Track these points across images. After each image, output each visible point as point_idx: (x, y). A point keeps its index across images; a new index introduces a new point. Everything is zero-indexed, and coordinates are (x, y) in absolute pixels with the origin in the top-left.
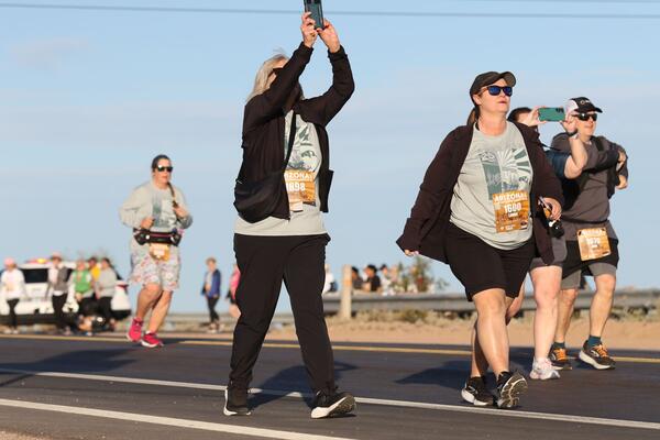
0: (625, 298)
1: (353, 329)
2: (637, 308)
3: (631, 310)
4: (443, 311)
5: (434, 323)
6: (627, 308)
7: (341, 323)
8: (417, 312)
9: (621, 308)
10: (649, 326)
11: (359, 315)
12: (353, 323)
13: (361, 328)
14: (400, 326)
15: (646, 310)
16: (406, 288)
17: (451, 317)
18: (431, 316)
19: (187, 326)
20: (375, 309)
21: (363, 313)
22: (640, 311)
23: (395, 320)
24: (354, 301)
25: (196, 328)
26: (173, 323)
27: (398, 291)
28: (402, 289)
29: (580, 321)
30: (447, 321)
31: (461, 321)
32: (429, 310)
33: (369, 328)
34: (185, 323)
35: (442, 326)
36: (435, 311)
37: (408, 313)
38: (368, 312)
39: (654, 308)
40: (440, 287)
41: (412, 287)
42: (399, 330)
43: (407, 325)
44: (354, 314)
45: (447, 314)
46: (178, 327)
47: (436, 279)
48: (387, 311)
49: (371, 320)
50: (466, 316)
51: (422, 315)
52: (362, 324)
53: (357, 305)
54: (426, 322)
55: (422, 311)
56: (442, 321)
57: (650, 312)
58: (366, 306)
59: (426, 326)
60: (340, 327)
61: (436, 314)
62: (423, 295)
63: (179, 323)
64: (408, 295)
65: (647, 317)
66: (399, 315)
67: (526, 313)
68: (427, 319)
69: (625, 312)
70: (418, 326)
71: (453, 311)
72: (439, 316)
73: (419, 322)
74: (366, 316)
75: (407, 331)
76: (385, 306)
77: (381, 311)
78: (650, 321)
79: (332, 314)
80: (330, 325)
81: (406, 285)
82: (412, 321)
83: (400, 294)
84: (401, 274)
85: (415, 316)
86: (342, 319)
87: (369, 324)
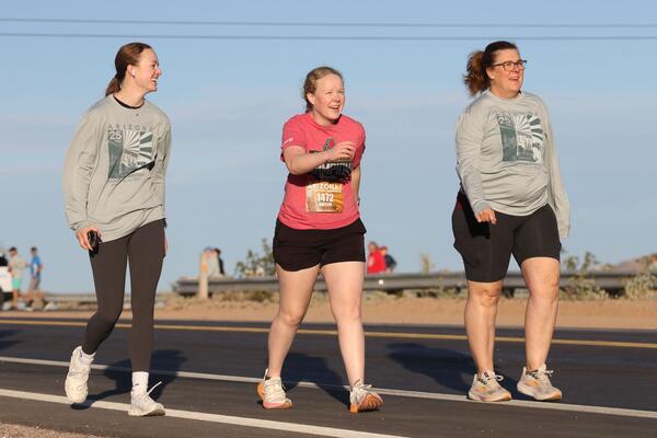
0: (441, 279)
1: (209, 307)
2: (450, 288)
3: (446, 289)
6: (442, 288)
7: (200, 303)
8: (264, 292)
9: (438, 288)
11: (214, 296)
12: (209, 303)
13: (216, 306)
14: (250, 305)
15: (458, 290)
16: (255, 272)
19: (68, 305)
20: (229, 289)
21: (218, 294)
22: (454, 290)
23: (246, 299)
24: (210, 284)
25: (75, 306)
26: (56, 303)
27: (248, 275)
28: (251, 272)
29: (401, 300)
33: (224, 306)
34: (66, 302)
37: (257, 293)
38: (222, 292)
41: (260, 270)
42: (249, 309)
43: (256, 304)
44: (210, 295)
46: (59, 306)
48: (238, 292)
49: (225, 299)
51: (268, 295)
52: (217, 303)
53: (213, 288)
54: (272, 301)
55: (269, 291)
58: (220, 288)
59: (272, 305)
60: (199, 306)
62: (269, 278)
63: (61, 302)
64: (257, 278)
65: (460, 295)
66: (249, 295)
69: (440, 291)
70: (265, 305)
73: (266, 301)
74: (221, 296)
75: (255, 309)
76: (237, 287)
77: (234, 292)
79: (192, 294)
80: (190, 304)
81: (255, 269)
82: (260, 300)
83: (250, 277)
84: (250, 260)
85: (263, 296)
86: (200, 299)
87: (224, 303)
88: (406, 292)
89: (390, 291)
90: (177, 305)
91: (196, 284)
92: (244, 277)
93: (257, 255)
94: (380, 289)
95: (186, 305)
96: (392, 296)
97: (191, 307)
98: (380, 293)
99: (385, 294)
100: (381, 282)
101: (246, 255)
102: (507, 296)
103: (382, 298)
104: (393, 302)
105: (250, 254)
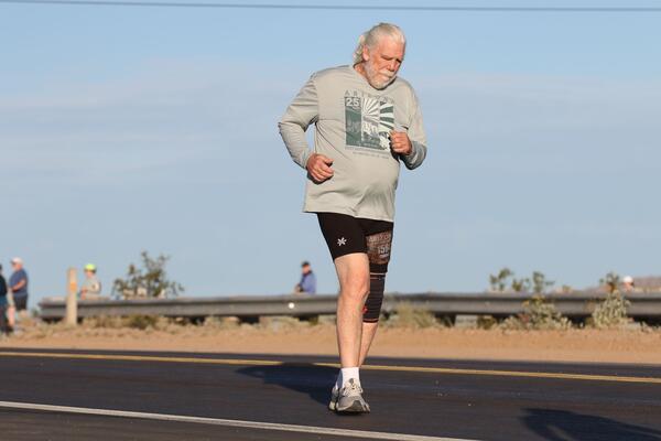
1: (79, 335)
4: (175, 317)
5: (165, 329)
7: (66, 330)
8: (147, 317)
10: (390, 332)
11: (85, 321)
12: (79, 330)
13: (88, 334)
14: (129, 333)
15: (387, 315)
16: (136, 292)
17: (183, 323)
18: (162, 322)
20: (103, 315)
21: (89, 319)
23: (125, 326)
24: (80, 306)
27: (128, 296)
28: (131, 293)
29: (317, 327)
30: (178, 327)
31: (193, 327)
32: (160, 315)
33: (97, 334)
35: (173, 333)
36: (166, 316)
37: (137, 318)
38: (95, 317)
39: (395, 313)
40: (174, 292)
41: (142, 291)
42: (128, 337)
43: (137, 331)
44: (80, 320)
45: (179, 319)
47: (171, 283)
48: (115, 317)
49: (98, 326)
50: (198, 321)
51: (152, 321)
52: (88, 330)
53: (83, 311)
54: (157, 329)
55: (152, 316)
56: (173, 327)
57: (392, 318)
58: (92, 312)
59: (156, 332)
60: (66, 334)
61: (166, 319)
62: (152, 299)
64: (138, 299)
65: (388, 322)
66: (127, 321)
67: (261, 319)
68: (158, 324)
70: (147, 333)
71: (185, 317)
72: (170, 322)
73: (149, 328)
74: (93, 322)
75: (136, 338)
76: (113, 311)
77: (109, 316)
78: (392, 326)
79: (57, 319)
80: (54, 331)
81: (135, 289)
82: (142, 327)
83: (129, 299)
84: (132, 277)
85: (145, 322)
86: (67, 326)
87: (96, 330)
88: (321, 318)
89: (303, 317)
90: (39, 333)
91: (63, 306)
92: (123, 298)
93: (140, 271)
94: (289, 315)
95: (50, 332)
96: (306, 323)
97: (56, 335)
98: (290, 319)
99: (296, 320)
100: (291, 306)
101: (128, 270)
102: (447, 325)
103: (292, 325)
104: (306, 330)
105: (132, 270)
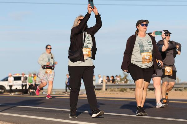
1: (106, 94)
3: (185, 88)
4: (132, 89)
5: (129, 92)
7: (103, 92)
8: (124, 89)
11: (108, 90)
12: (106, 92)
13: (108, 93)
18: (128, 90)
19: (59, 93)
20: (112, 88)
24: (106, 86)
25: (62, 93)
26: (55, 92)
33: (111, 93)
35: (131, 93)
36: (129, 88)
37: (122, 89)
38: (110, 89)
42: (119, 94)
43: (121, 92)
44: (106, 89)
47: (130, 80)
48: (116, 89)
49: (111, 91)
52: (109, 92)
53: (107, 87)
54: (127, 92)
55: (126, 89)
56: (131, 91)
58: (110, 87)
59: (126, 93)
62: (126, 84)
63: (57, 92)
64: (122, 84)
66: (119, 90)
73: (125, 92)
74: (110, 90)
75: (121, 94)
76: (115, 87)
77: (114, 89)
79: (100, 89)
80: (99, 92)
81: (121, 81)
82: (123, 91)
83: (119, 84)
85: (124, 90)
86: (103, 91)
87: (111, 92)
91: (102, 86)
93: (122, 76)
97: (100, 93)
